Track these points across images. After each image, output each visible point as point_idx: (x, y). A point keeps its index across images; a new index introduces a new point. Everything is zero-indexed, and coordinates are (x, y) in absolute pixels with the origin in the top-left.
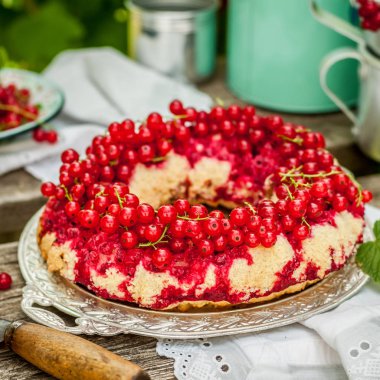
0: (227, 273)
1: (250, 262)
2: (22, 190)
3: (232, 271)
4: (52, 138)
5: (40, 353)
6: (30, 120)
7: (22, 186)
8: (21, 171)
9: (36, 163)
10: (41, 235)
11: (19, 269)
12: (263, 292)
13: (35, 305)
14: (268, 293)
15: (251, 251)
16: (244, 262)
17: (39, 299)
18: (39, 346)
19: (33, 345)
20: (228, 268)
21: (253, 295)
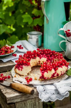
1: (47, 73)
3: (44, 74)
5: (16, 87)
6: (12, 52)
7: (11, 63)
10: (15, 69)
12: (49, 78)
13: (15, 80)
15: (48, 71)
16: (47, 72)
17: (16, 79)
19: (15, 86)
21: (48, 78)
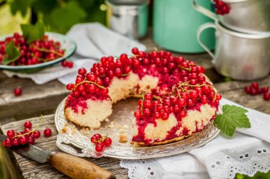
0: (144, 130)
1: (155, 125)
2: (56, 90)
3: (146, 129)
4: (70, 65)
5: (64, 167)
6: (60, 57)
7: (56, 88)
8: (56, 80)
9: (63, 77)
10: (66, 108)
11: (55, 127)
12: (161, 140)
13: (63, 143)
14: (163, 141)
15: (157, 121)
16: (153, 125)
17: (65, 140)
18: (64, 164)
19: (60, 164)
20: (144, 127)
21: (156, 141)
